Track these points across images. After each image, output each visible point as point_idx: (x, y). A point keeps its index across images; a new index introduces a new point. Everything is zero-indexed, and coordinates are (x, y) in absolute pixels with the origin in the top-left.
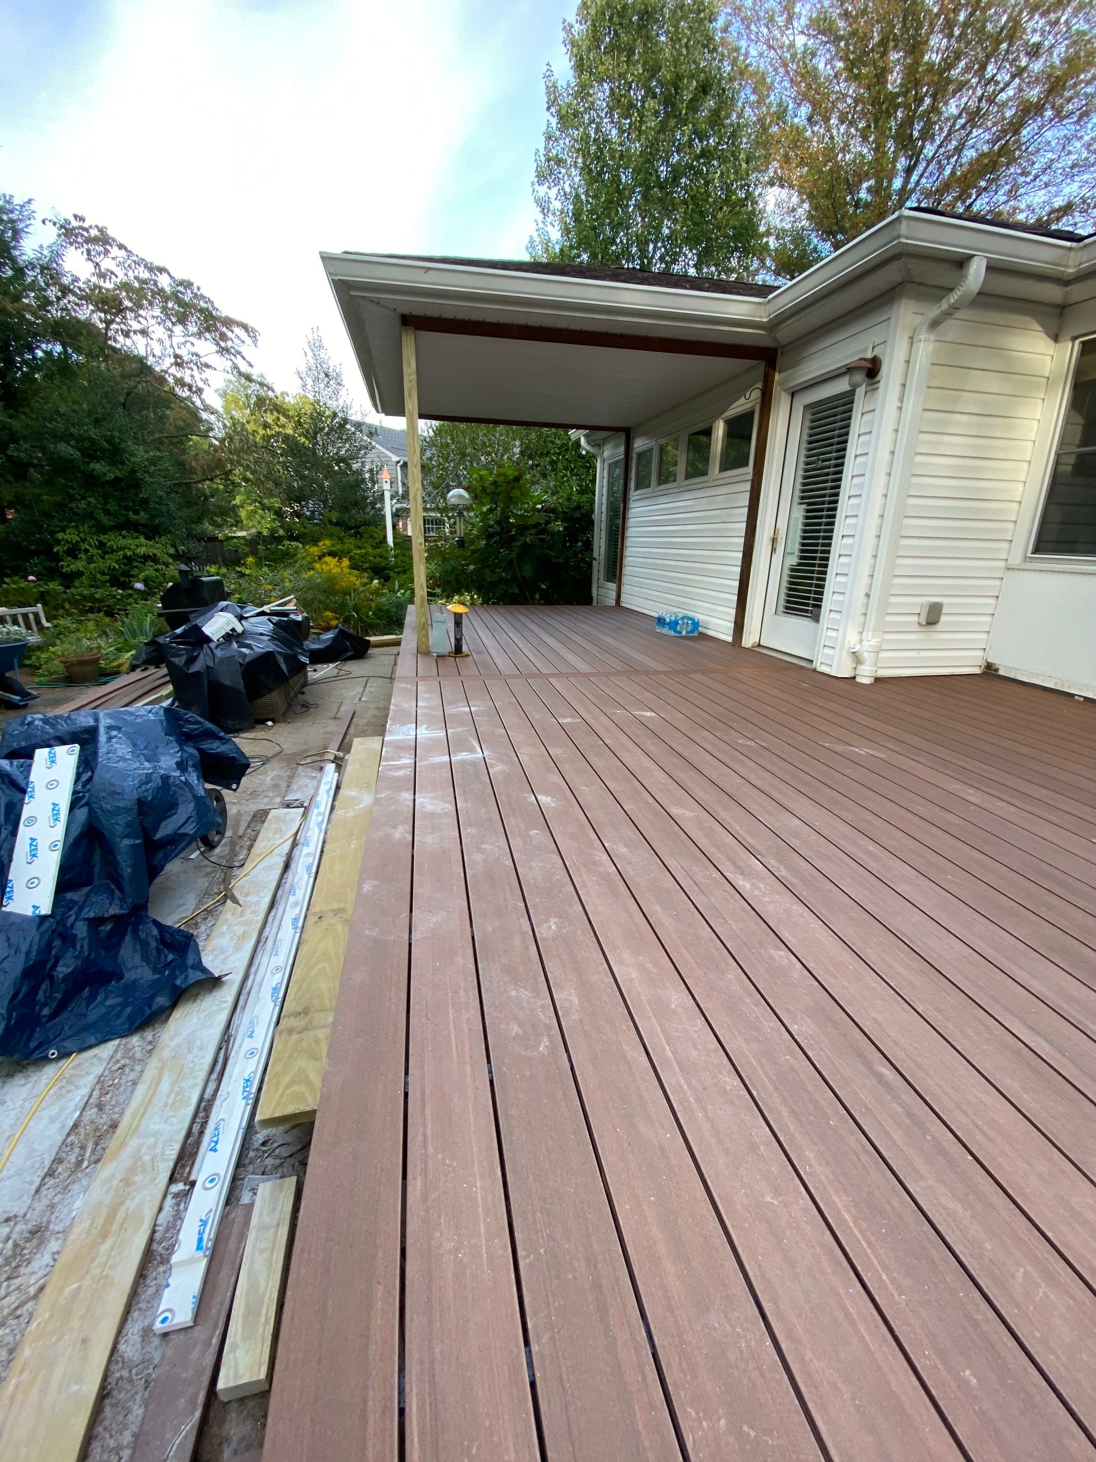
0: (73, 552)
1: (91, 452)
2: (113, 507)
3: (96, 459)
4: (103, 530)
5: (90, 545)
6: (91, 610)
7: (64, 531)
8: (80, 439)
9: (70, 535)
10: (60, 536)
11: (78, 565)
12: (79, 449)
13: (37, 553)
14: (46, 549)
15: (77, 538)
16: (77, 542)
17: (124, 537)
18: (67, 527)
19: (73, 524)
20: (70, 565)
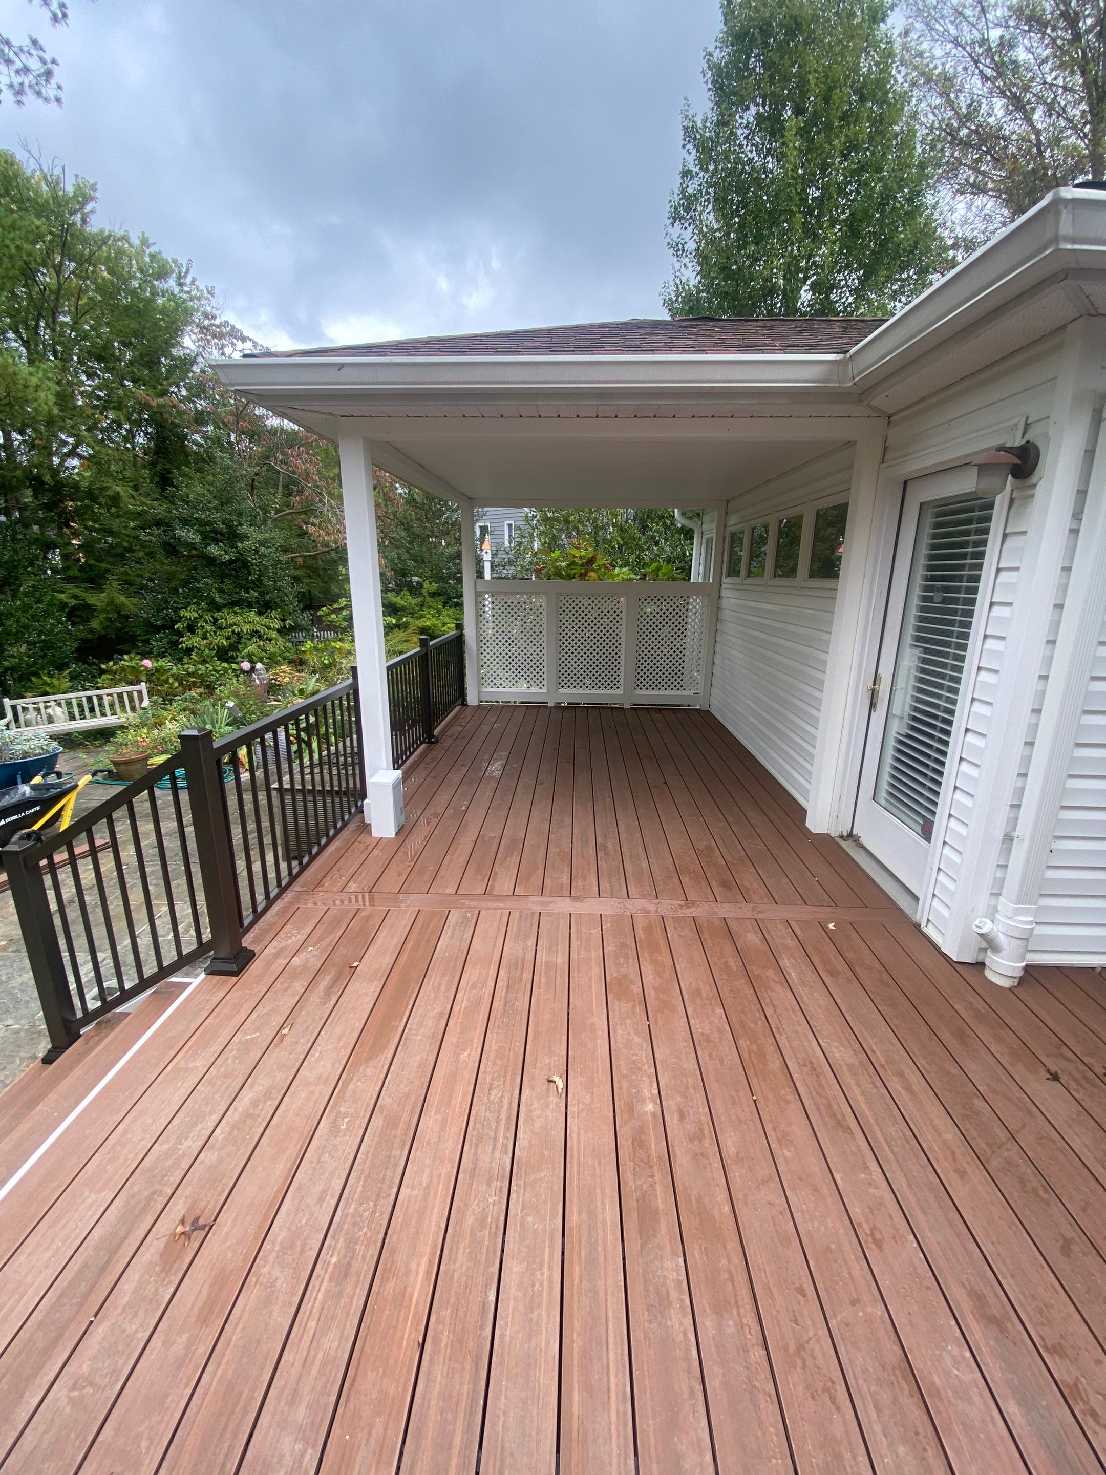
0: (191, 628)
1: (211, 535)
2: (228, 585)
3: (216, 541)
4: (219, 608)
5: (207, 623)
6: (194, 684)
7: (186, 608)
8: (202, 523)
9: (190, 613)
10: (182, 613)
11: (193, 641)
12: (201, 533)
13: (163, 627)
14: (169, 625)
15: (196, 615)
16: (195, 618)
17: (236, 613)
18: (189, 603)
19: (195, 600)
20: (188, 641)
